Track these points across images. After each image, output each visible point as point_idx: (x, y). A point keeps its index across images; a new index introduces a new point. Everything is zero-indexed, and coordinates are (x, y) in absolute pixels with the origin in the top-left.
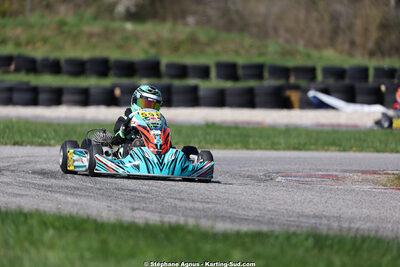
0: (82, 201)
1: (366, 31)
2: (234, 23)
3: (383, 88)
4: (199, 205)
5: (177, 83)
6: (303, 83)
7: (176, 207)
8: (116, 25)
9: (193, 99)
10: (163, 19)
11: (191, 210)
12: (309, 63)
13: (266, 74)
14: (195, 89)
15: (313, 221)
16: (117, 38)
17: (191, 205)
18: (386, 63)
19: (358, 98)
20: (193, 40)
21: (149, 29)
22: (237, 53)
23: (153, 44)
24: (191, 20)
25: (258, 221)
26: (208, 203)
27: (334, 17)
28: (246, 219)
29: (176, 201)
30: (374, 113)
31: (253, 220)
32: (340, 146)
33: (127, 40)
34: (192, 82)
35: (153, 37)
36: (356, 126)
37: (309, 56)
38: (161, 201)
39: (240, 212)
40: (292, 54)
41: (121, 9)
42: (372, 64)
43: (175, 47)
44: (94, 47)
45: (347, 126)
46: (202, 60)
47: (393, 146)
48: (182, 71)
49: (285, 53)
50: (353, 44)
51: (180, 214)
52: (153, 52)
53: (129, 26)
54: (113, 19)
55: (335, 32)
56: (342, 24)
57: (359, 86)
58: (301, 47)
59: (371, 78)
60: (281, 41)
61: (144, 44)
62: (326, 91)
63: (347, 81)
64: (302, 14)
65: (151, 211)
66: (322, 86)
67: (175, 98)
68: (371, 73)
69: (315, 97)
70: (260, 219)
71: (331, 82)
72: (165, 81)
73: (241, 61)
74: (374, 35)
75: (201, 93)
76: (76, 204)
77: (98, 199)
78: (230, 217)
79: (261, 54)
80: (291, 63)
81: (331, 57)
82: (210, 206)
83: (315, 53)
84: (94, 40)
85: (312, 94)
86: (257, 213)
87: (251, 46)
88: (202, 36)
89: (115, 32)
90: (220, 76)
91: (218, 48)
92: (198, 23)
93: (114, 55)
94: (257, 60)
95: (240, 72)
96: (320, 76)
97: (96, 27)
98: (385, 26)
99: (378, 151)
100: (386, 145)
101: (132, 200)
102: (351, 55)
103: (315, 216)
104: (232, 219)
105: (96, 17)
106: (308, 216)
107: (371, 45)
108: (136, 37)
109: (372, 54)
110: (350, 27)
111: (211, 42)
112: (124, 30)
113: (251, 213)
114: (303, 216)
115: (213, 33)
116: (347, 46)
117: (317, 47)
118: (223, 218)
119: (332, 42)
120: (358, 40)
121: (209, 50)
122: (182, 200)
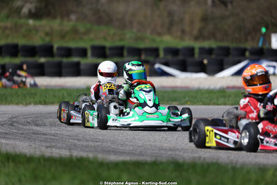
0: (12, 142)
1: (192, 22)
2: (103, 19)
3: (205, 62)
4: (91, 144)
5: (65, 60)
6: (151, 59)
7: (75, 145)
8: (23, 21)
9: (77, 71)
10: (54, 17)
11: (86, 147)
12: (154, 45)
13: (125, 53)
14: (78, 64)
15: (170, 153)
16: (23, 30)
17: (86, 143)
18: (207, 44)
19: (189, 68)
20: (75, 31)
21: (45, 24)
22: (105, 39)
23: (47, 34)
24: (73, 17)
25: (133, 153)
26: (97, 142)
27: (170, 14)
28: (124, 153)
29: (75, 141)
30: (200, 78)
31: (129, 153)
32: (179, 101)
33: (30, 31)
34: (75, 59)
35: (47, 29)
36: (187, 88)
37: (154, 40)
38: (65, 141)
39: (120, 147)
40: (142, 39)
41: (25, 10)
42: (197, 45)
43: (63, 36)
44: (7, 36)
45: (181, 88)
46: (81, 44)
47: (215, 101)
48: (68, 52)
49: (137, 39)
50: (183, 32)
51: (79, 149)
52: (47, 39)
53: (31, 22)
54: (20, 18)
55: (171, 24)
56: (176, 18)
57: (189, 60)
58: (148, 34)
59: (197, 55)
60: (135, 30)
61: (41, 34)
62: (167, 64)
63: (180, 57)
64: (149, 12)
65: (59, 148)
66: (164, 61)
67: (64, 70)
68: (197, 51)
69: (159, 68)
70: (134, 152)
71: (169, 58)
72: (57, 59)
73: (108, 44)
74: (198, 25)
75: (82, 67)
76: (7, 144)
77: (22, 141)
78: (113, 151)
79: (122, 40)
80: (142, 45)
81: (169, 41)
82: (99, 144)
83: (158, 39)
84: (8, 32)
85: (157, 66)
86: (131, 148)
87: (114, 34)
88: (81, 28)
89: (21, 26)
90: (94, 55)
91: (92, 36)
92: (77, 19)
93: (21, 42)
94: (119, 44)
95: (108, 52)
96: (162, 54)
97: (9, 23)
98: (205, 19)
99: (205, 104)
100: (211, 101)
101: (45, 141)
102: (182, 39)
103: (171, 150)
104: (115, 152)
105: (8, 17)
106: (166, 150)
107: (195, 32)
108: (36, 29)
109: (196, 38)
110: (182, 20)
111: (87, 32)
112: (28, 25)
113: (127, 148)
114: (162, 149)
115: (88, 26)
116: (179, 34)
117: (160, 34)
118: (109, 152)
119: (169, 30)
120: (187, 29)
121: (86, 37)
122: (79, 140)
